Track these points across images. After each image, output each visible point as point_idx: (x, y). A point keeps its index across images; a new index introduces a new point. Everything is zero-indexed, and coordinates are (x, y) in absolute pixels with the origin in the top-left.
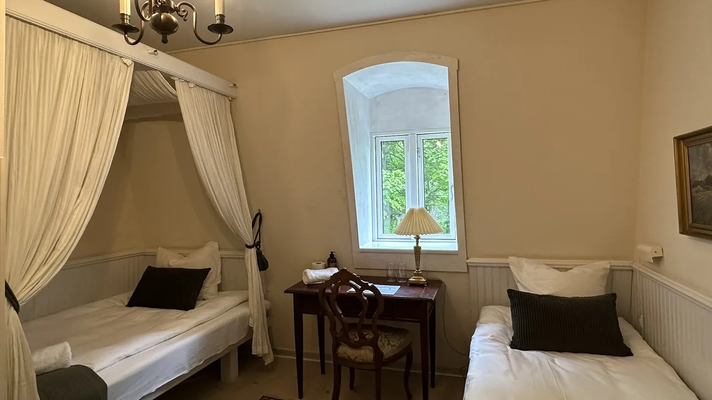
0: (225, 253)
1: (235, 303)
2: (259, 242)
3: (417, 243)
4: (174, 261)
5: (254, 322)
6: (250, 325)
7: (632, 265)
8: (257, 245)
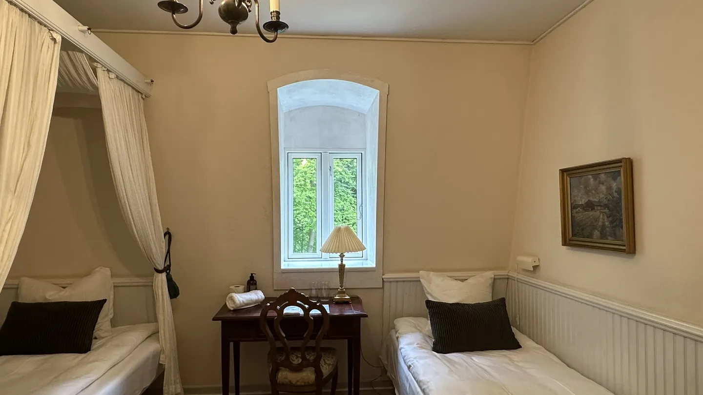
0: (118, 280)
1: (141, 338)
2: (169, 266)
3: (342, 261)
4: (51, 293)
5: (166, 358)
6: (160, 363)
7: (509, 274)
8: (167, 269)
